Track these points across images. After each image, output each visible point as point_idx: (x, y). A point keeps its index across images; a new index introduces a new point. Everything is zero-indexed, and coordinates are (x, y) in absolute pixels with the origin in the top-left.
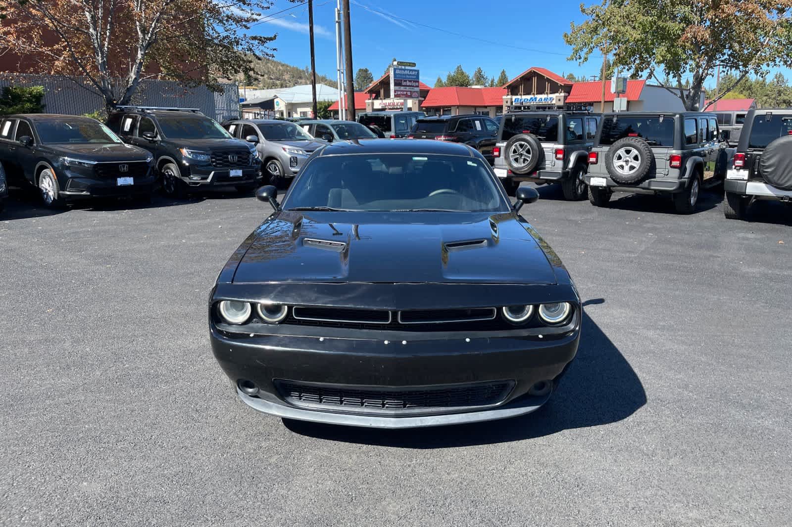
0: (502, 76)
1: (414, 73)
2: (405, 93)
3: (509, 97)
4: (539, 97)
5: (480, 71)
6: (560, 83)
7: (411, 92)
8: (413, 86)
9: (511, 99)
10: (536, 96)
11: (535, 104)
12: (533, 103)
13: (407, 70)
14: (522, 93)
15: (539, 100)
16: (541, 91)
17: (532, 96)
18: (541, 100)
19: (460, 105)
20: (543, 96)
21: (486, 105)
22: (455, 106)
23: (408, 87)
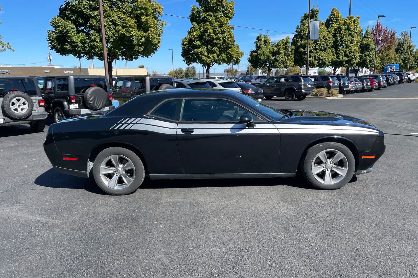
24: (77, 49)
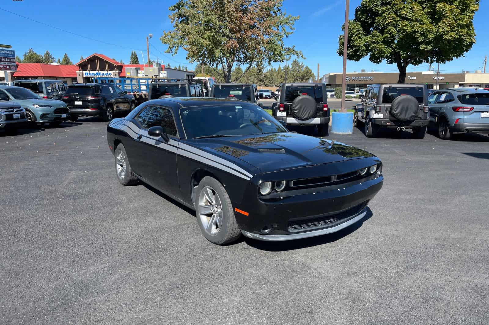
0: (65, 57)
1: (10, 53)
2: (5, 66)
3: (81, 72)
4: (102, 72)
5: (48, 53)
6: (115, 64)
7: (9, 65)
8: (11, 62)
9: (83, 73)
10: (100, 72)
11: (99, 77)
12: (99, 76)
13: (5, 50)
14: (90, 69)
15: (102, 75)
16: (103, 69)
17: (97, 72)
18: (104, 75)
19: (45, 76)
20: (105, 72)
21: (65, 76)
22: (41, 76)
23: (7, 63)
24: (358, 53)
